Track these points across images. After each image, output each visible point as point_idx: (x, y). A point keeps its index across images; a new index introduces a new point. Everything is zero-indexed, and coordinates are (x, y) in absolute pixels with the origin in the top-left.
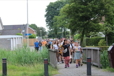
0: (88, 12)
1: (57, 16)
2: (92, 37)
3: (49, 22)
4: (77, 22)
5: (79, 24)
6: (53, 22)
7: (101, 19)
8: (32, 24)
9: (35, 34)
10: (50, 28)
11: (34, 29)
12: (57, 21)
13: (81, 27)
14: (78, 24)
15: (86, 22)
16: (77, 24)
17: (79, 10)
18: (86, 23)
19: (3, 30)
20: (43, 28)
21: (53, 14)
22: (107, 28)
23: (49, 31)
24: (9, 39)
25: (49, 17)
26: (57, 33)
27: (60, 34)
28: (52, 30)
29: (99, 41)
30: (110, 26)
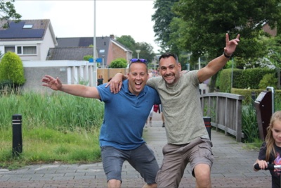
0: (229, 12)
2: (247, 68)
3: (160, 32)
5: (208, 39)
6: (169, 32)
8: (123, 36)
9: (129, 57)
10: (163, 46)
11: (127, 46)
12: (179, 30)
13: (213, 45)
14: (205, 38)
16: (203, 38)
17: (208, 7)
18: (223, 38)
19: (56, 48)
20: (147, 45)
21: (171, 15)
23: (161, 52)
24: (64, 70)
25: (161, 21)
27: (186, 58)
28: (168, 50)
29: (261, 77)
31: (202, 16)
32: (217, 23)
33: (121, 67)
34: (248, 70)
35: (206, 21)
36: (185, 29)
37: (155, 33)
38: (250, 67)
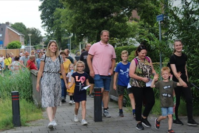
0: (106, 2)
1: (61, 8)
3: (46, 20)
4: (87, 20)
5: (90, 23)
6: (53, 20)
7: (129, 14)
8: (17, 23)
9: (22, 40)
10: (49, 31)
11: (20, 31)
12: (61, 17)
15: (101, 21)
16: (86, 23)
18: (102, 23)
20: (36, 30)
21: (54, 6)
22: (143, 30)
23: (47, 35)
26: (62, 40)
27: (67, 40)
28: (53, 34)
30: (148, 27)
31: (85, 5)
32: (96, 10)
33: (17, 48)
34: (119, 48)
35: (88, 10)
36: (66, 17)
37: (42, 21)
38: (119, 46)
